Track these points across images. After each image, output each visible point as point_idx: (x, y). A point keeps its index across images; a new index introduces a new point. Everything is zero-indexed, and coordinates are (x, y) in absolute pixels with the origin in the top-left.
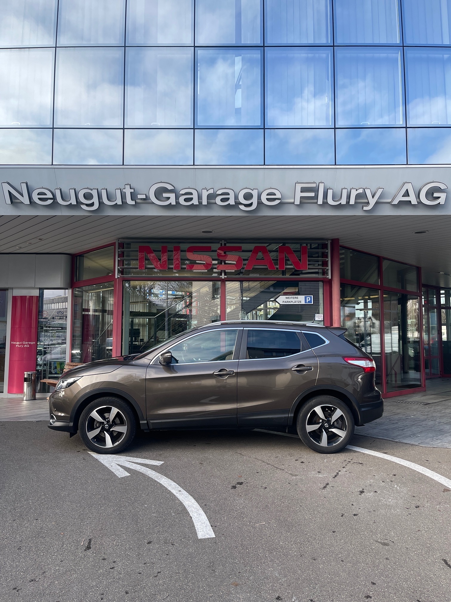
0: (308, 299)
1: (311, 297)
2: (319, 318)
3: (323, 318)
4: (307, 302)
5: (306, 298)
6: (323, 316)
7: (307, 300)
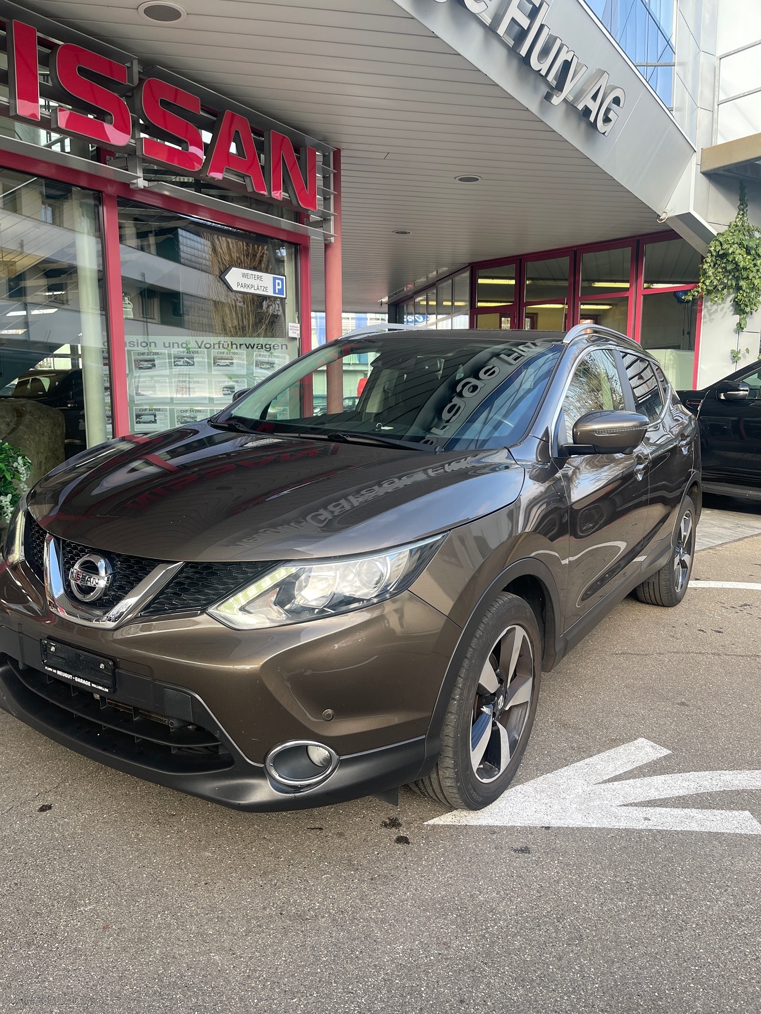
0: (279, 283)
1: (282, 280)
2: (294, 331)
3: (299, 332)
4: (277, 292)
5: (275, 279)
6: (299, 329)
7: (277, 287)
